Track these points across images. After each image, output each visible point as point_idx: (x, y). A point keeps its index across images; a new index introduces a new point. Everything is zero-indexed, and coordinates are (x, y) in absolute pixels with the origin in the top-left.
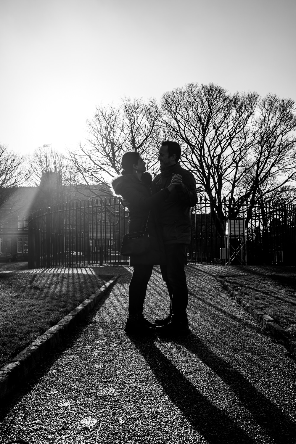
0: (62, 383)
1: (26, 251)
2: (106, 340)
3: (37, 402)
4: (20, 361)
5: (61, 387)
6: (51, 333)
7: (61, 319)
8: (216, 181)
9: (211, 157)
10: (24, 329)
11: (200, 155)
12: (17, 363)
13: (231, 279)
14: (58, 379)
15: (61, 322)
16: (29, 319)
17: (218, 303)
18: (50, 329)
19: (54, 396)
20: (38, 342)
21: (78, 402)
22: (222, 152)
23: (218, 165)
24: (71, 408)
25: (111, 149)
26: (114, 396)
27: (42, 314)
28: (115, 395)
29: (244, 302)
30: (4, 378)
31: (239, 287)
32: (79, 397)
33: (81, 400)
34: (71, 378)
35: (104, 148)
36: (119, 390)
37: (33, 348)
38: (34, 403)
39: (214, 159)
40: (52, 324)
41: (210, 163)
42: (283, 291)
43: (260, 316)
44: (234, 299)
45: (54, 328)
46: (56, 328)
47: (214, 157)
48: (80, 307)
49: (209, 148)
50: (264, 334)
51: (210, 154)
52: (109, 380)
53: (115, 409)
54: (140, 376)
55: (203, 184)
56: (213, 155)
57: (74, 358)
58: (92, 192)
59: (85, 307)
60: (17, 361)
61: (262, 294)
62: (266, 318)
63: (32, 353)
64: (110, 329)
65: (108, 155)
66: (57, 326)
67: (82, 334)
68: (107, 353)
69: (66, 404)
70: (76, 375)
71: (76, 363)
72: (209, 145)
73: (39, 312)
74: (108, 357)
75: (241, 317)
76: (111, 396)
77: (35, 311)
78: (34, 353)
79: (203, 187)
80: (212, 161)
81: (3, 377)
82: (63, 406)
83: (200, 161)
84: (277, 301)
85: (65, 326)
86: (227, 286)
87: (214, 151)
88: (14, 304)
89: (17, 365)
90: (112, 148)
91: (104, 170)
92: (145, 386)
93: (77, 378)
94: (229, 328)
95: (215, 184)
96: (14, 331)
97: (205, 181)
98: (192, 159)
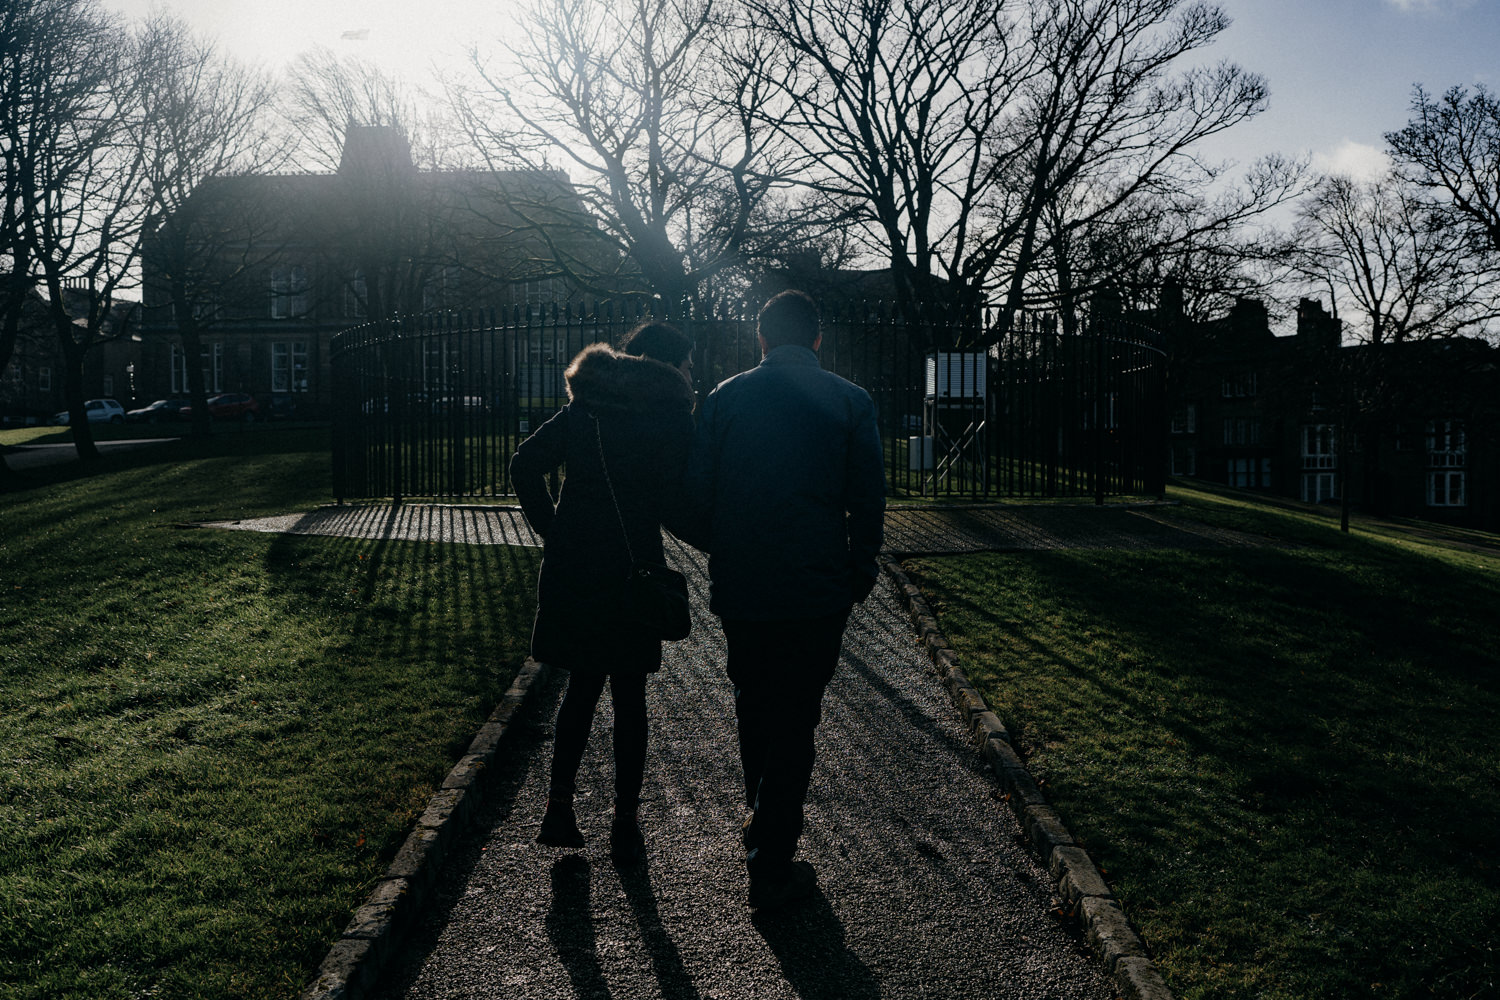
0: (500, 923)
1: (299, 387)
2: (588, 794)
3: (457, 975)
4: (406, 878)
5: (500, 934)
6: (458, 784)
7: (474, 736)
8: (913, 185)
9: (898, 108)
10: (391, 772)
11: (864, 102)
12: (400, 882)
13: (927, 568)
14: (491, 912)
15: (477, 748)
16: (395, 736)
17: (878, 656)
18: (453, 773)
19: (488, 957)
20: (432, 818)
21: (542, 975)
22: (932, 92)
23: (920, 132)
24: (531, 990)
25: (575, 72)
26: (617, 959)
27: (424, 721)
28: (618, 955)
29: (945, 661)
30: (383, 924)
31: (943, 600)
32: (544, 963)
33: (549, 969)
34: (519, 909)
35: (553, 67)
36: (628, 943)
37: (428, 835)
38: (451, 977)
39: (907, 110)
40: (456, 752)
41: (894, 131)
42: (1058, 620)
43: (975, 716)
44: (921, 643)
45: (461, 770)
46: (466, 768)
47: (909, 106)
48: (515, 692)
49: (891, 76)
50: (978, 771)
51: (893, 97)
52: (604, 915)
53: (621, 992)
54: (673, 905)
55: (874, 197)
56: (905, 99)
57: (517, 852)
58: (516, 213)
59: (528, 688)
60: (399, 877)
61: (996, 631)
62: (988, 726)
63: (427, 851)
64: (595, 756)
65: (565, 93)
66: (468, 760)
67: (527, 772)
68: (594, 836)
69: (519, 980)
70: (529, 901)
71: (526, 869)
72: (891, 65)
73: (416, 710)
74: (597, 847)
75: (929, 710)
76: (611, 959)
77: (406, 710)
78: (431, 850)
79: (871, 204)
80: (901, 119)
81: (379, 921)
82: (513, 985)
83: (863, 123)
84: (1034, 656)
85: (487, 759)
86: (908, 597)
87: (908, 89)
88: (344, 679)
89: (402, 888)
90: (579, 70)
91: (556, 142)
92: (684, 930)
93: (533, 909)
94: (896, 749)
95: (909, 194)
96: (367, 779)
97: (877, 185)
98: (838, 110)
